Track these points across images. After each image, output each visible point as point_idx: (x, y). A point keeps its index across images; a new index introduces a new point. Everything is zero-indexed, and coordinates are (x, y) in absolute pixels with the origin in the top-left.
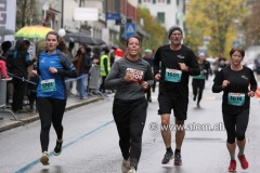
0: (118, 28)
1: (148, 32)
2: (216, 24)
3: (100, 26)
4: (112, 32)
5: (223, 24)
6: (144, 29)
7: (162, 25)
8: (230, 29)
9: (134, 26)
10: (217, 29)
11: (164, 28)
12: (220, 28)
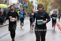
0: (22, 5)
1: (29, 6)
2: (45, 4)
3: (18, 4)
4: (20, 6)
5: (47, 4)
6: (28, 5)
7: (32, 4)
8: (48, 5)
9: (26, 4)
10: (45, 5)
11: (33, 5)
12: (46, 5)
